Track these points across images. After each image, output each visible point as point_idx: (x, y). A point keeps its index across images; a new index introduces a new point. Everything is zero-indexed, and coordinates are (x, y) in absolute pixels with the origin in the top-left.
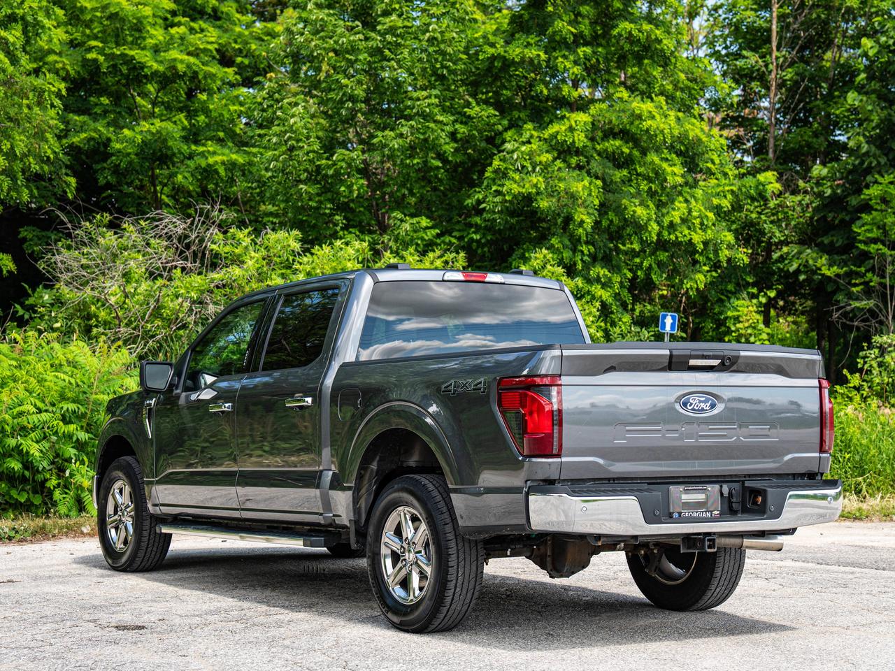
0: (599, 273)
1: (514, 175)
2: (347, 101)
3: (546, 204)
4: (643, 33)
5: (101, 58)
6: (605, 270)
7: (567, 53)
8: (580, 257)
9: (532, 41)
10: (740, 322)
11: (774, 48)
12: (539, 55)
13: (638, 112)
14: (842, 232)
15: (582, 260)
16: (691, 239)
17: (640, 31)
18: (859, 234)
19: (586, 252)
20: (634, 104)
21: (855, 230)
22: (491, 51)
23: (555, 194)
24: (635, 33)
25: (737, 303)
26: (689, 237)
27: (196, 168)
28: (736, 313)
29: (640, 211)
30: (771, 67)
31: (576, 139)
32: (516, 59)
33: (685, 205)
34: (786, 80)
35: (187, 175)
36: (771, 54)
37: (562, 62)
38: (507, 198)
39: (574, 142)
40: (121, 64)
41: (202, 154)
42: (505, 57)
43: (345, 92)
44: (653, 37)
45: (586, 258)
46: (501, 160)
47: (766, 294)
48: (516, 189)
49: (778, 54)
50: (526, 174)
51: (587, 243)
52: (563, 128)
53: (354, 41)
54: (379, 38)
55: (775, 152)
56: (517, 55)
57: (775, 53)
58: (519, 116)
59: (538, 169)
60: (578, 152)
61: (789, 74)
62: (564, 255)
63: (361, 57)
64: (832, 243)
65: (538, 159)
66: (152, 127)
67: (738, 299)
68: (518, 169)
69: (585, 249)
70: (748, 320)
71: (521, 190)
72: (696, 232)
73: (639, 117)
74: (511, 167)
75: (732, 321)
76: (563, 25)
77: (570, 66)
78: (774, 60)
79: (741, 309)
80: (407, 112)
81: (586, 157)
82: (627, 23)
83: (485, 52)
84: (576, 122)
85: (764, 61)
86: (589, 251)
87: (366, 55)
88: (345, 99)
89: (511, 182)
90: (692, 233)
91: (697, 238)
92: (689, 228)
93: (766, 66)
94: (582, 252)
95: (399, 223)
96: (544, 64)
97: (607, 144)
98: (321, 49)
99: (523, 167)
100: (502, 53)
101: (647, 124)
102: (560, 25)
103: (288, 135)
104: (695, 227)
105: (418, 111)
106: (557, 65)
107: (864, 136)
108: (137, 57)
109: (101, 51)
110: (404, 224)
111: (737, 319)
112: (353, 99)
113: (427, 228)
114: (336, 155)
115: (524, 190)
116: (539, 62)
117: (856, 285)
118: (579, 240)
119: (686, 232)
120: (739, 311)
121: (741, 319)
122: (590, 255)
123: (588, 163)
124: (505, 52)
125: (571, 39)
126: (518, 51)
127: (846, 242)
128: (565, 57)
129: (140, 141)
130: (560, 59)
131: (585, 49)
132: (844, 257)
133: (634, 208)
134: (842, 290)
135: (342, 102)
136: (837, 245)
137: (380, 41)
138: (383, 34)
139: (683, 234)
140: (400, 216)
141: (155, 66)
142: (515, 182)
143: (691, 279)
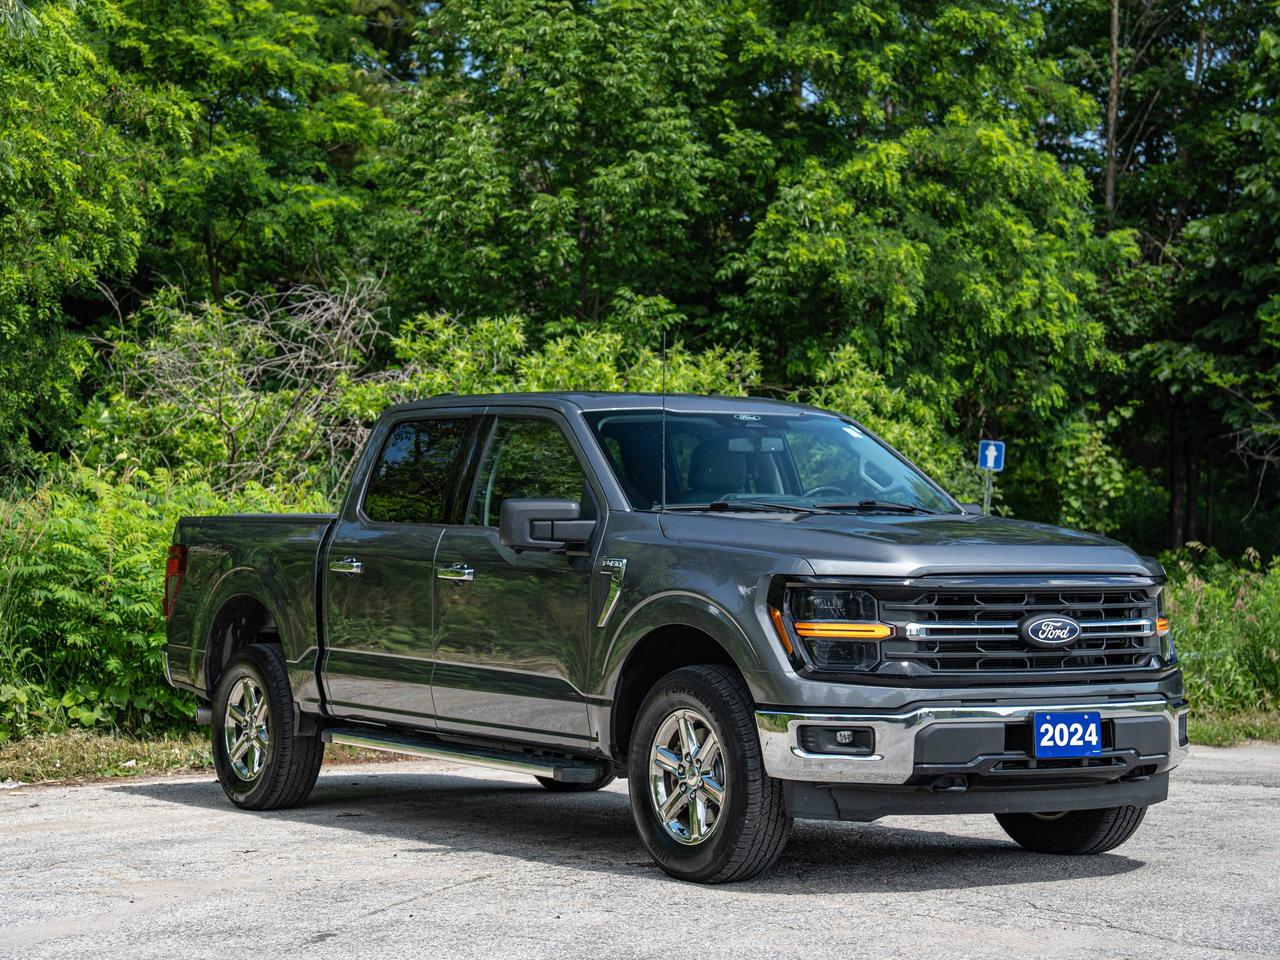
0: (919, 382)
1: (800, 235)
2: (550, 121)
3: (848, 279)
4: (981, 26)
5: (145, 47)
6: (928, 377)
7: (870, 53)
8: (891, 358)
9: (818, 35)
10: (1079, 455)
11: (1115, 43)
12: (831, 56)
13: (985, 143)
14: (1232, 321)
15: (893, 362)
16: (1047, 333)
17: (976, 22)
18: (1269, 325)
19: (900, 350)
20: (981, 132)
21: (1263, 318)
22: (757, 48)
23: (862, 263)
24: (969, 24)
25: (1073, 426)
26: (1043, 330)
27: (290, 218)
28: (1074, 442)
29: (984, 291)
30: (1110, 71)
31: (888, 181)
32: (797, 62)
33: (1036, 282)
34: (1135, 92)
35: (277, 227)
36: (1109, 52)
37: (864, 67)
38: (792, 269)
39: (885, 185)
40: (173, 57)
41: (297, 196)
42: (778, 58)
43: (548, 108)
44: (997, 31)
45: (899, 359)
46: (778, 212)
47: (1117, 413)
48: (804, 255)
49: (1120, 52)
50: (817, 232)
51: (900, 337)
52: (869, 165)
53: (559, 31)
54: (597, 26)
55: (1116, 199)
56: (799, 56)
57: (1117, 51)
58: (792, 147)
59: (834, 225)
60: (885, 202)
61: (1138, 84)
62: (872, 355)
63: (571, 55)
64: (1217, 337)
65: (833, 211)
66: (229, 154)
67: (1073, 420)
68: (804, 226)
69: (897, 345)
70: (1093, 452)
71: (812, 257)
72: (1052, 322)
73: (988, 151)
74: (794, 222)
75: (1068, 454)
76: (865, 11)
77: (876, 72)
78: (1115, 62)
79: (1080, 435)
80: (641, 138)
81: (896, 209)
82: (958, 9)
83: (748, 51)
84: (887, 156)
85: (1099, 63)
86: (904, 349)
87: (578, 52)
88: (547, 118)
89: (797, 245)
90: (1048, 324)
91: (1055, 331)
92: (1043, 316)
93: (1103, 69)
94: (894, 350)
95: (626, 305)
96: (837, 69)
97: (924, 190)
98: (507, 41)
99: (812, 222)
100: (776, 53)
101: (998, 160)
102: (861, 11)
103: (465, 170)
104: (1051, 314)
105: (660, 138)
106: (855, 71)
107: (1267, 178)
108: (197, 47)
109: (144, 36)
110: (634, 307)
111: (1076, 451)
112: (559, 117)
113: (669, 312)
114: (536, 202)
115: (816, 258)
116: (831, 66)
117: (1258, 400)
118: (889, 332)
119: (1039, 322)
120: (1077, 438)
121: (1082, 451)
122: (906, 356)
123: (901, 217)
124: (779, 50)
125: (876, 31)
126: (799, 49)
127: (1237, 337)
128: (866, 58)
129: (211, 176)
130: (861, 62)
131: (894, 46)
132: (1236, 359)
133: (974, 286)
134: (1234, 408)
135: (542, 122)
136: (1225, 341)
137: (600, 31)
138: (602, 21)
139: (1033, 325)
140: (628, 294)
141: (228, 61)
142: (803, 244)
143: (1044, 393)
